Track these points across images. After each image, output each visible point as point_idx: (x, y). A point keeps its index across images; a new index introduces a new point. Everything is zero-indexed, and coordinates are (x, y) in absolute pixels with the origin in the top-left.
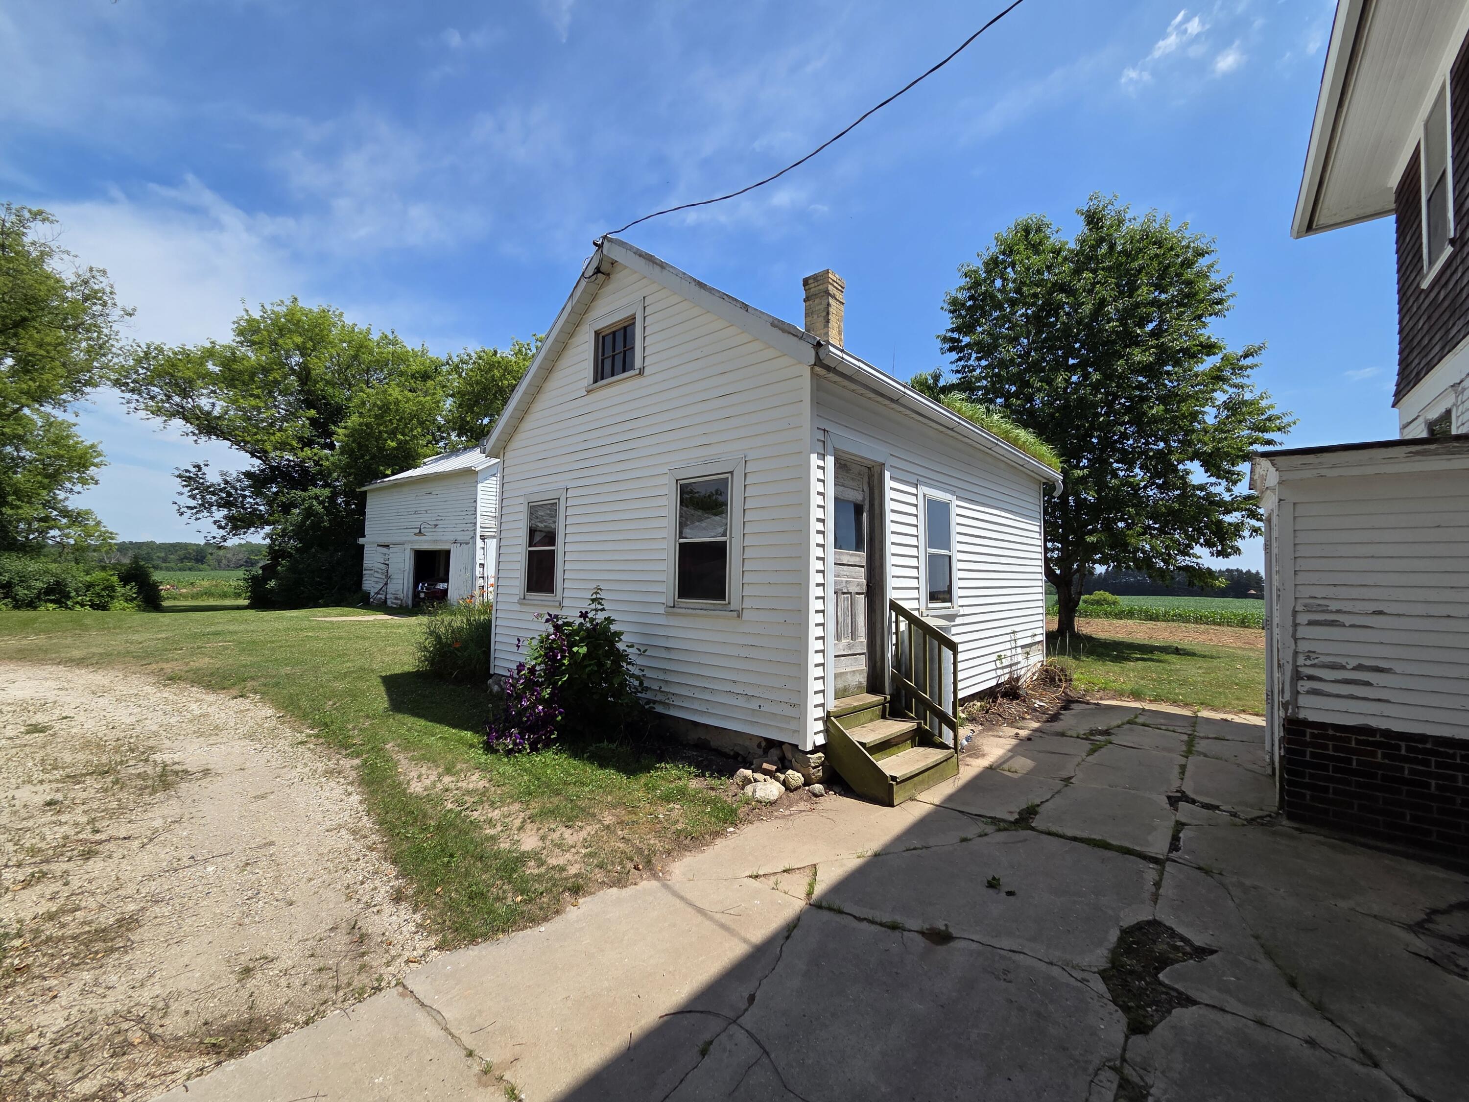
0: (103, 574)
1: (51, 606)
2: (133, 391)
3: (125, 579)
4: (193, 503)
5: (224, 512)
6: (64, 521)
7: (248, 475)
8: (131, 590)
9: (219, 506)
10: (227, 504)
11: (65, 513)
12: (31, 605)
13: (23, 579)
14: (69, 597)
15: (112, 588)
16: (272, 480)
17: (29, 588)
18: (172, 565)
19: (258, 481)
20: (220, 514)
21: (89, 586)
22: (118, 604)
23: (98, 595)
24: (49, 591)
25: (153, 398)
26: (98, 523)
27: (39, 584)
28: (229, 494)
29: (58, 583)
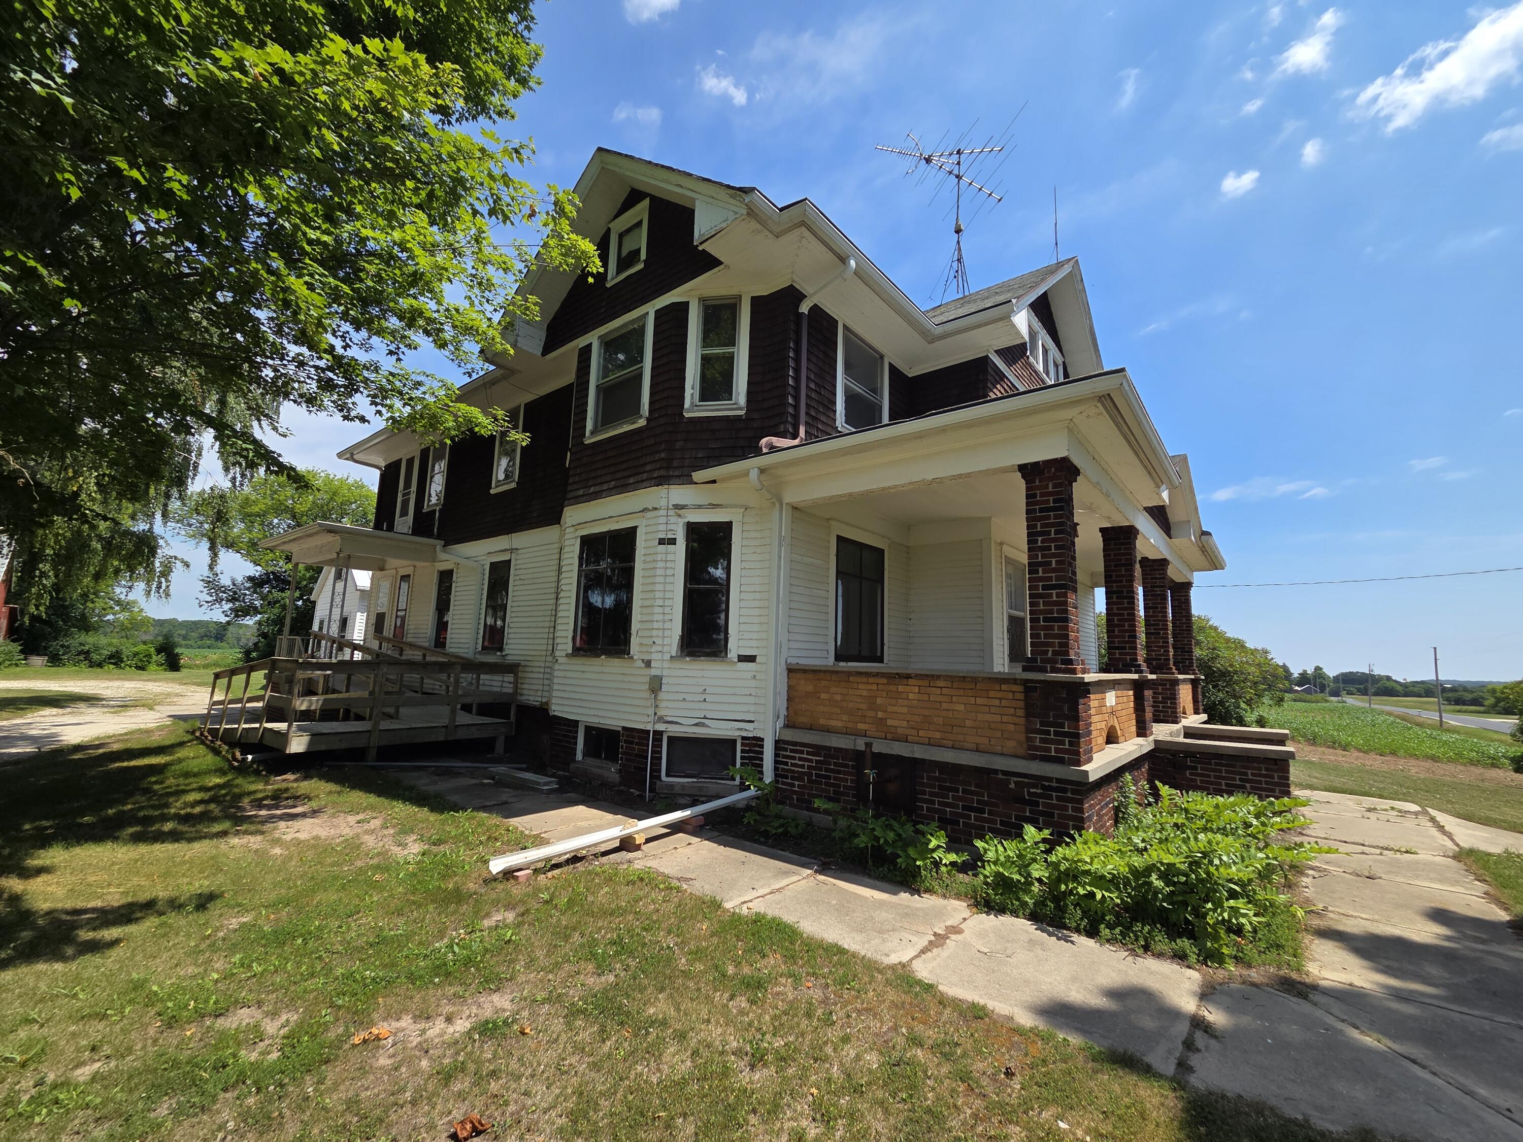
0: (145, 647)
1: (112, 666)
2: (178, 522)
3: (159, 651)
4: (210, 599)
5: (230, 605)
6: (117, 608)
7: (251, 579)
8: (161, 658)
9: (228, 601)
10: (233, 599)
11: (119, 602)
12: (100, 665)
13: (97, 649)
14: (122, 661)
15: (150, 656)
16: (268, 581)
17: (100, 654)
18: (192, 642)
19: (256, 583)
20: (227, 606)
21: (136, 654)
22: (153, 667)
23: (141, 660)
24: (111, 657)
25: (190, 526)
26: (141, 610)
27: (106, 652)
28: (235, 593)
29: (117, 652)
